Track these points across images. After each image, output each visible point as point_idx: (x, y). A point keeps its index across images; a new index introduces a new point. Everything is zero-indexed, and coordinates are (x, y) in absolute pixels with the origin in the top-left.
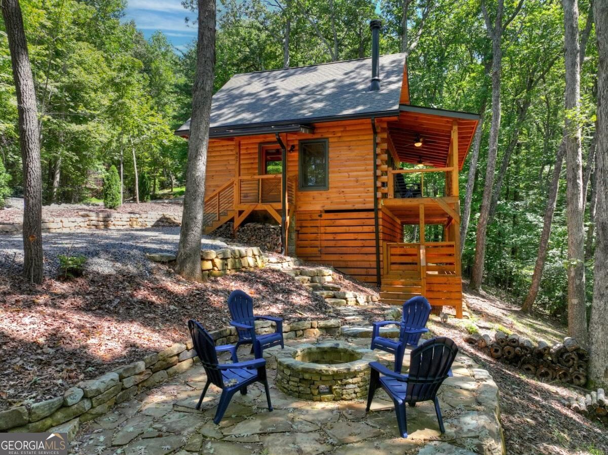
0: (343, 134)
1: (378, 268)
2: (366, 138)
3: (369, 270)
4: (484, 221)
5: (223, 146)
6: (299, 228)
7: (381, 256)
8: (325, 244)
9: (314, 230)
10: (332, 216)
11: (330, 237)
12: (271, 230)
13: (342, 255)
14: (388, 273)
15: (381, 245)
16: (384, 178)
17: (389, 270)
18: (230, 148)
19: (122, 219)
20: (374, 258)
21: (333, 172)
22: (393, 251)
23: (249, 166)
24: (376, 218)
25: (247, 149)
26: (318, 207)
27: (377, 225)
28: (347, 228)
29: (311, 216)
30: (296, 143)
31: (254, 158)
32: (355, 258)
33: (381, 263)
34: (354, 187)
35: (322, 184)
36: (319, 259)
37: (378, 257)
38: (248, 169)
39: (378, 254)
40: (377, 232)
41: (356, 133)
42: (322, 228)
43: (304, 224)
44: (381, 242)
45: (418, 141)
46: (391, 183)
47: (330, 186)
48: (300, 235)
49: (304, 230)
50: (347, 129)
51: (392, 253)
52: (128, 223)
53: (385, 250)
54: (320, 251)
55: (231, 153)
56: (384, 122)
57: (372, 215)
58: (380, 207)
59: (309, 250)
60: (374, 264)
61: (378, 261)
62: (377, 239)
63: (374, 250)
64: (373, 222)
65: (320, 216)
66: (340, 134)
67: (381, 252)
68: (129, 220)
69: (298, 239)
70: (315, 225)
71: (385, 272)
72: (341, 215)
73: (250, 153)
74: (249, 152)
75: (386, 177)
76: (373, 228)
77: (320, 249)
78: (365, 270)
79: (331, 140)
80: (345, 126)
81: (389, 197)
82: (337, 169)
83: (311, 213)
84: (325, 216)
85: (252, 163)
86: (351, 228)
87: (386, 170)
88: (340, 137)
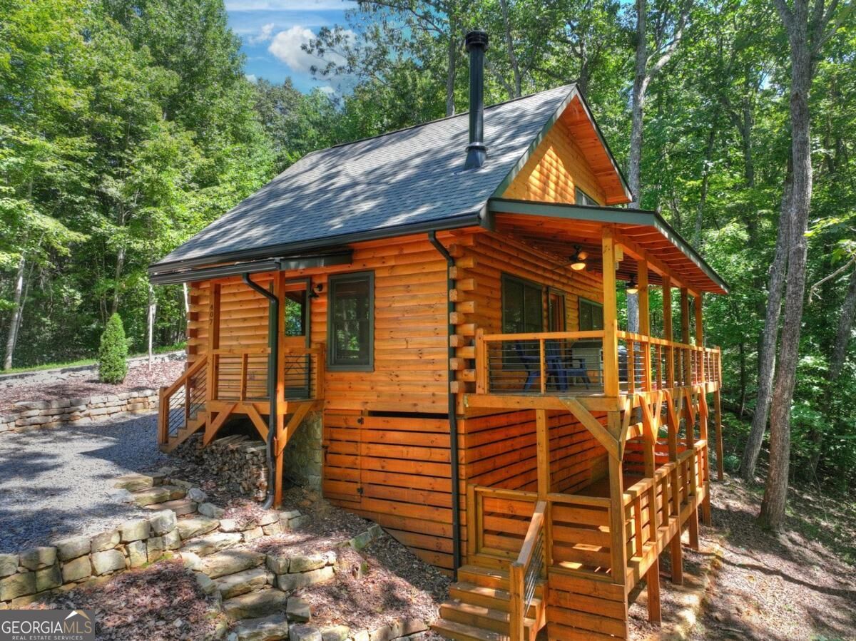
0: (399, 263)
1: (458, 539)
3: (441, 540)
4: (783, 392)
6: (328, 442)
7: (463, 514)
8: (369, 477)
9: (351, 448)
10: (379, 422)
11: (376, 464)
12: (248, 457)
13: (394, 504)
14: (477, 551)
15: (463, 490)
16: (468, 352)
17: (480, 544)
19: (108, 404)
20: (448, 516)
22: (490, 506)
24: (455, 434)
26: (357, 406)
27: (455, 448)
28: (404, 449)
29: (346, 421)
30: (324, 280)
32: (416, 512)
33: (464, 531)
35: (365, 359)
36: (358, 506)
37: (457, 517)
39: (457, 509)
40: (456, 463)
41: (420, 260)
42: (363, 445)
43: (336, 436)
44: (463, 484)
45: (577, 261)
46: (482, 362)
47: (377, 363)
48: (329, 456)
49: (336, 447)
50: (405, 252)
51: (488, 509)
52: (124, 408)
53: (471, 502)
54: (361, 490)
56: (468, 235)
57: (446, 425)
58: (461, 411)
59: (342, 487)
60: (450, 531)
61: (458, 526)
62: (456, 479)
63: (448, 500)
64: (446, 440)
65: (361, 421)
66: (392, 263)
67: (463, 506)
68: (125, 402)
69: (327, 464)
70: (351, 438)
71: (472, 548)
72: (394, 422)
75: (472, 349)
76: (447, 454)
77: (359, 486)
78: (435, 540)
79: (379, 274)
80: (400, 247)
81: (479, 390)
83: (346, 414)
84: (370, 422)
86: (411, 449)
87: (472, 333)
88: (393, 267)
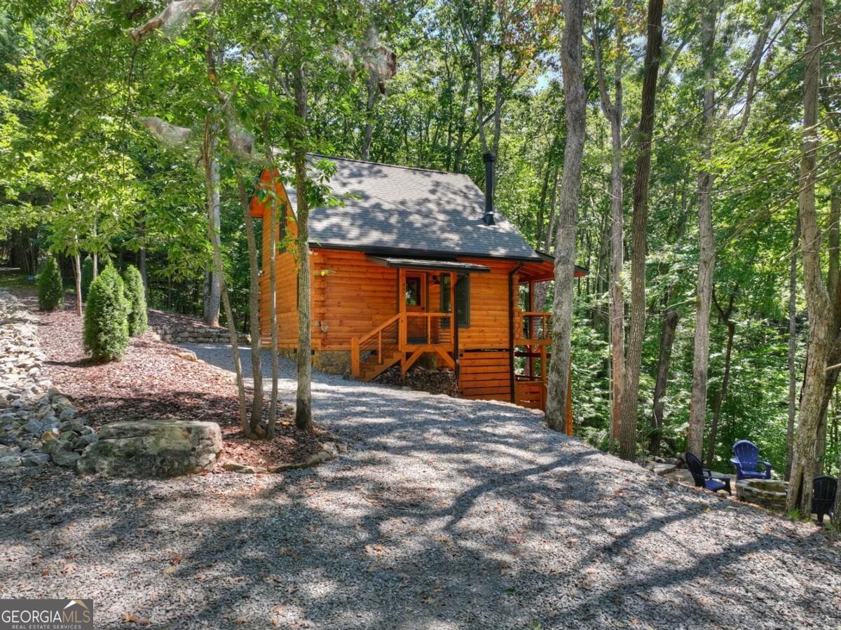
2: (499, 277)
5: (352, 266)
8: (465, 385)
10: (472, 355)
11: (470, 377)
18: (361, 270)
21: (474, 309)
23: (386, 294)
24: (511, 358)
25: (382, 273)
27: (512, 365)
28: (486, 368)
31: (392, 286)
34: (492, 327)
35: (464, 321)
38: (385, 298)
40: (511, 372)
42: (463, 368)
47: (471, 323)
54: (462, 393)
55: (363, 276)
57: (507, 355)
62: (512, 379)
63: (508, 390)
64: (508, 362)
65: (461, 355)
72: (480, 355)
73: (386, 279)
74: (385, 277)
76: (508, 368)
82: (477, 307)
84: (466, 355)
85: (389, 292)
86: (489, 368)
